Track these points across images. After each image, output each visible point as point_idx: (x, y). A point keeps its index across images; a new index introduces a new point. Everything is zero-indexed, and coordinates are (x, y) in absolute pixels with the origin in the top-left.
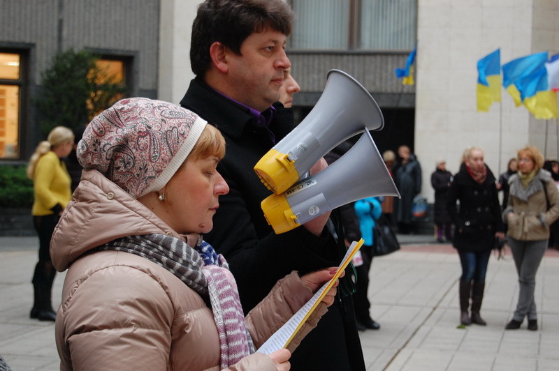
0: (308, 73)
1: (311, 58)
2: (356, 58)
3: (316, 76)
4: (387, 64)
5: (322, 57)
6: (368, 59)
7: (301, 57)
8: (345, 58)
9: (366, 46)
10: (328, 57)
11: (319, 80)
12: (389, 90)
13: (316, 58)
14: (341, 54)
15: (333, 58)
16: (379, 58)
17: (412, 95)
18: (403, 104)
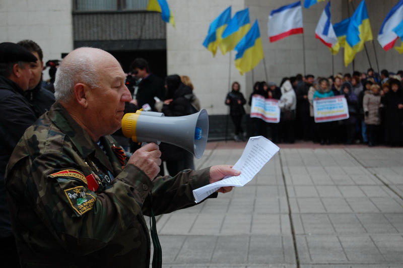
0: (90, 27)
1: (91, 17)
2: (123, 16)
3: (95, 30)
4: (145, 19)
5: (99, 16)
6: (132, 16)
7: (84, 16)
8: (116, 16)
9: (130, 7)
10: (103, 16)
11: (98, 33)
12: (148, 37)
13: (95, 17)
14: (113, 13)
15: (107, 16)
16: (139, 15)
17: (164, 41)
18: (158, 47)
